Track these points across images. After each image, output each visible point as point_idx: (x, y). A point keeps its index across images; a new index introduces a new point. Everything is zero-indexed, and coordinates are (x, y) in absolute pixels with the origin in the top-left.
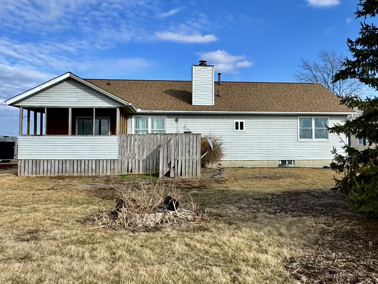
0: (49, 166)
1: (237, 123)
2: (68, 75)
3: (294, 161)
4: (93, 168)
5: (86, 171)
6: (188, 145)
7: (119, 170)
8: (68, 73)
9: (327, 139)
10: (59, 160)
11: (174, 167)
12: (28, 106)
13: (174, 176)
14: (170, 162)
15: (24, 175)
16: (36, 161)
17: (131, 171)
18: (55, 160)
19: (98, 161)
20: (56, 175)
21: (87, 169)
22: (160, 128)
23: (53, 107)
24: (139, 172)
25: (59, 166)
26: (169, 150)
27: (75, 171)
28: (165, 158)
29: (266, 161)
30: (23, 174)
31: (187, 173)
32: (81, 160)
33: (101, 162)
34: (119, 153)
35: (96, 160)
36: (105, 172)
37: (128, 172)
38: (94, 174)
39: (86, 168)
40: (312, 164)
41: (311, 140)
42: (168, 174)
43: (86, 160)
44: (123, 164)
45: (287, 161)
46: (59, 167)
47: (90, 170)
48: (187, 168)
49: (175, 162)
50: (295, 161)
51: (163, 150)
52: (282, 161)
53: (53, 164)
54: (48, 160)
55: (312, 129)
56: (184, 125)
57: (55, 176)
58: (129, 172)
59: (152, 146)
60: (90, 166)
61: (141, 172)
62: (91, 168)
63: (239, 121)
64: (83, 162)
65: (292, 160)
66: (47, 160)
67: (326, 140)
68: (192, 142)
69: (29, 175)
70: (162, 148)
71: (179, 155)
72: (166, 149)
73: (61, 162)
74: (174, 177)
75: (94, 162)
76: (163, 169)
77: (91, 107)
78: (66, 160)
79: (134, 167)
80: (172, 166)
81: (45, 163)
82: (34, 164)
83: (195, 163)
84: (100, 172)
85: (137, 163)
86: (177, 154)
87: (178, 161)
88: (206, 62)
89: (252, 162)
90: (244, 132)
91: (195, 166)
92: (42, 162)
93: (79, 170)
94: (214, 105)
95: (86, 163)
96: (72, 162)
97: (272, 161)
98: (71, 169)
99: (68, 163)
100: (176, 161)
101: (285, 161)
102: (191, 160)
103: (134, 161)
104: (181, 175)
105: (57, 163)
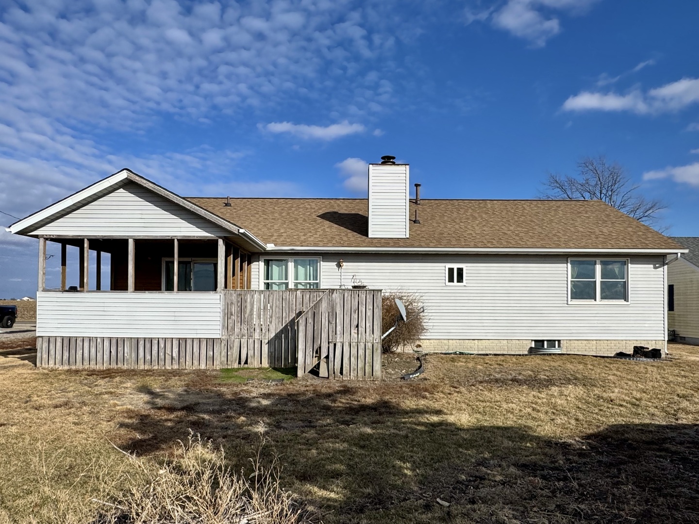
0: (93, 350)
1: (451, 271)
2: (124, 175)
3: (559, 341)
4: (174, 355)
5: (161, 360)
6: (355, 313)
7: (223, 359)
8: (125, 171)
9: (625, 300)
10: (110, 339)
11: (327, 357)
12: (53, 235)
13: (326, 376)
14: (320, 348)
15: (47, 366)
16: (70, 339)
17: (246, 362)
18: (103, 339)
19: (182, 342)
20: (106, 366)
21: (163, 357)
22: (310, 280)
23: (98, 238)
24: (261, 363)
25: (112, 350)
26: (317, 322)
27: (140, 359)
28: (309, 339)
29: (505, 342)
30: (45, 364)
31: (354, 370)
32: (151, 340)
33: (189, 342)
34: (223, 326)
35: (179, 339)
36: (196, 363)
37: (240, 363)
38: (176, 367)
39: (161, 354)
40: (595, 347)
41: (592, 302)
42: (315, 372)
43: (160, 339)
44: (231, 348)
45: (545, 342)
46: (111, 352)
47: (168, 358)
48: (352, 359)
49: (329, 347)
50: (562, 342)
51: (304, 323)
52: (535, 341)
53: (100, 346)
54: (90, 339)
55: (595, 281)
56: (353, 274)
57: (105, 369)
58: (243, 363)
59: (286, 314)
60: (168, 351)
61: (265, 364)
62: (171, 354)
63: (455, 266)
64: (155, 342)
65: (555, 341)
66: (88, 339)
67: (622, 302)
68: (364, 306)
69: (57, 366)
70: (304, 319)
71: (338, 333)
72: (310, 320)
73: (114, 342)
74: (328, 378)
75: (175, 343)
76: (304, 359)
77: (170, 238)
78: (124, 339)
79: (251, 353)
80: (324, 355)
81: (86, 344)
82: (65, 345)
83: (369, 349)
84: (187, 363)
85: (257, 345)
86: (333, 331)
87: (335, 345)
88: (394, 158)
89: (479, 341)
90: (465, 286)
91: (369, 355)
92: (79, 343)
93: (148, 357)
94: (408, 236)
95: (162, 345)
96: (134, 342)
97: (517, 342)
98: (134, 355)
99: (127, 344)
100: (332, 346)
101: (543, 341)
102: (362, 343)
103: (251, 341)
104: (341, 373)
105: (106, 343)
